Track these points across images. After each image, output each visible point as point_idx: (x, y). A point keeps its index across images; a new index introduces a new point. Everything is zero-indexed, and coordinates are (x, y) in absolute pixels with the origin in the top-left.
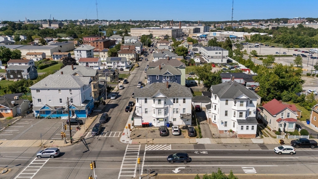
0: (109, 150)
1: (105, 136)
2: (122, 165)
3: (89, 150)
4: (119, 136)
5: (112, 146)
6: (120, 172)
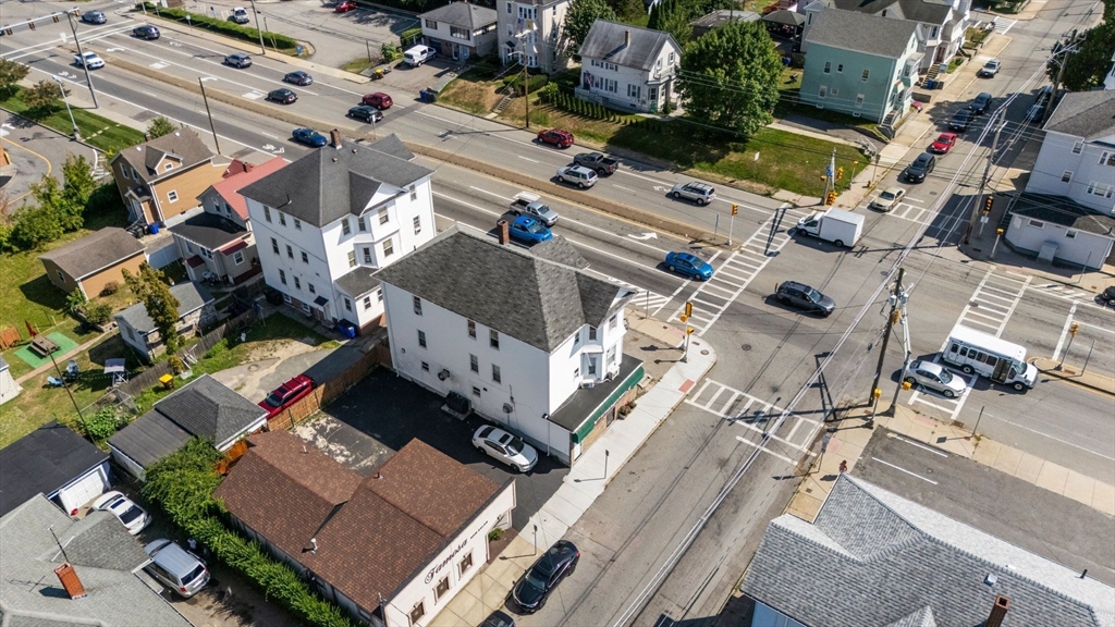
0: (762, 335)
1: (752, 399)
2: (748, 281)
3: (817, 356)
4: (709, 381)
5: (747, 347)
6: (760, 269)
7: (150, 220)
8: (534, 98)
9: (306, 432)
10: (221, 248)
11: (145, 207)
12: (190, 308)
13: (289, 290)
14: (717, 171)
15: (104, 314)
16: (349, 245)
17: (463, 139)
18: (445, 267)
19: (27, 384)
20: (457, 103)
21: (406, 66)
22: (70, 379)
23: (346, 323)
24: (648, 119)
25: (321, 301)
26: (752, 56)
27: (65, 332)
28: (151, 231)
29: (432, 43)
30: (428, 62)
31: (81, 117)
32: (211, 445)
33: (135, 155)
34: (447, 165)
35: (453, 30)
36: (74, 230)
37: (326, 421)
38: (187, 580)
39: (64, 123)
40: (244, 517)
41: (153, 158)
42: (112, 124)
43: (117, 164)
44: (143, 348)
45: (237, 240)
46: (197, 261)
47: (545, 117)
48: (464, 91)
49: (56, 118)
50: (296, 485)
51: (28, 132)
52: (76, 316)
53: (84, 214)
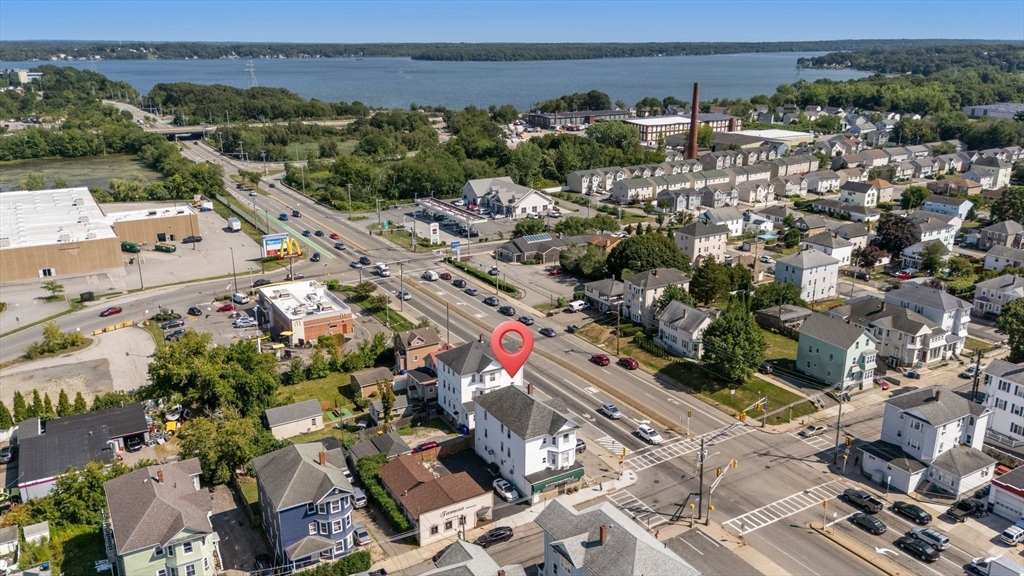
3: (691, 494)
4: (624, 490)
5: (657, 482)
7: (402, 368)
8: (631, 339)
9: (426, 465)
10: (424, 383)
11: (402, 361)
12: (401, 405)
13: (446, 407)
14: (712, 398)
15: (366, 404)
16: (473, 388)
17: (577, 355)
18: (500, 399)
19: (327, 426)
20: (586, 335)
21: (569, 311)
22: (344, 427)
23: (464, 426)
24: (689, 362)
25: (456, 413)
26: (739, 334)
27: (349, 409)
28: (401, 373)
29: (589, 301)
30: (582, 311)
31: (393, 315)
32: (385, 456)
33: (405, 335)
34: (560, 367)
35: (601, 295)
36: (369, 367)
37: (437, 464)
38: (358, 500)
39: (384, 316)
40: (386, 481)
41: (413, 337)
42: (405, 320)
43: (397, 338)
44: (376, 420)
45: (434, 381)
46: (413, 388)
47: (631, 351)
48: (593, 329)
49: (381, 314)
50: (408, 472)
51: (366, 319)
52: (355, 403)
53: (376, 360)
